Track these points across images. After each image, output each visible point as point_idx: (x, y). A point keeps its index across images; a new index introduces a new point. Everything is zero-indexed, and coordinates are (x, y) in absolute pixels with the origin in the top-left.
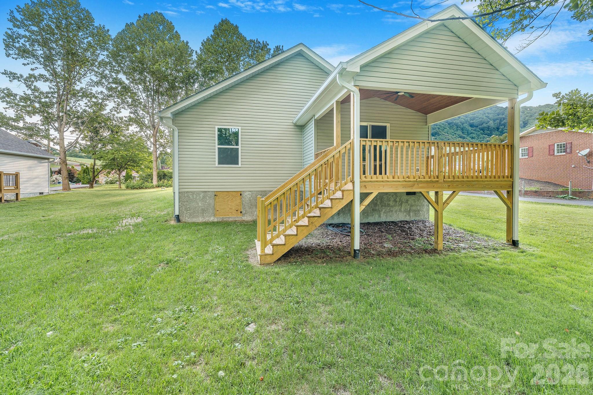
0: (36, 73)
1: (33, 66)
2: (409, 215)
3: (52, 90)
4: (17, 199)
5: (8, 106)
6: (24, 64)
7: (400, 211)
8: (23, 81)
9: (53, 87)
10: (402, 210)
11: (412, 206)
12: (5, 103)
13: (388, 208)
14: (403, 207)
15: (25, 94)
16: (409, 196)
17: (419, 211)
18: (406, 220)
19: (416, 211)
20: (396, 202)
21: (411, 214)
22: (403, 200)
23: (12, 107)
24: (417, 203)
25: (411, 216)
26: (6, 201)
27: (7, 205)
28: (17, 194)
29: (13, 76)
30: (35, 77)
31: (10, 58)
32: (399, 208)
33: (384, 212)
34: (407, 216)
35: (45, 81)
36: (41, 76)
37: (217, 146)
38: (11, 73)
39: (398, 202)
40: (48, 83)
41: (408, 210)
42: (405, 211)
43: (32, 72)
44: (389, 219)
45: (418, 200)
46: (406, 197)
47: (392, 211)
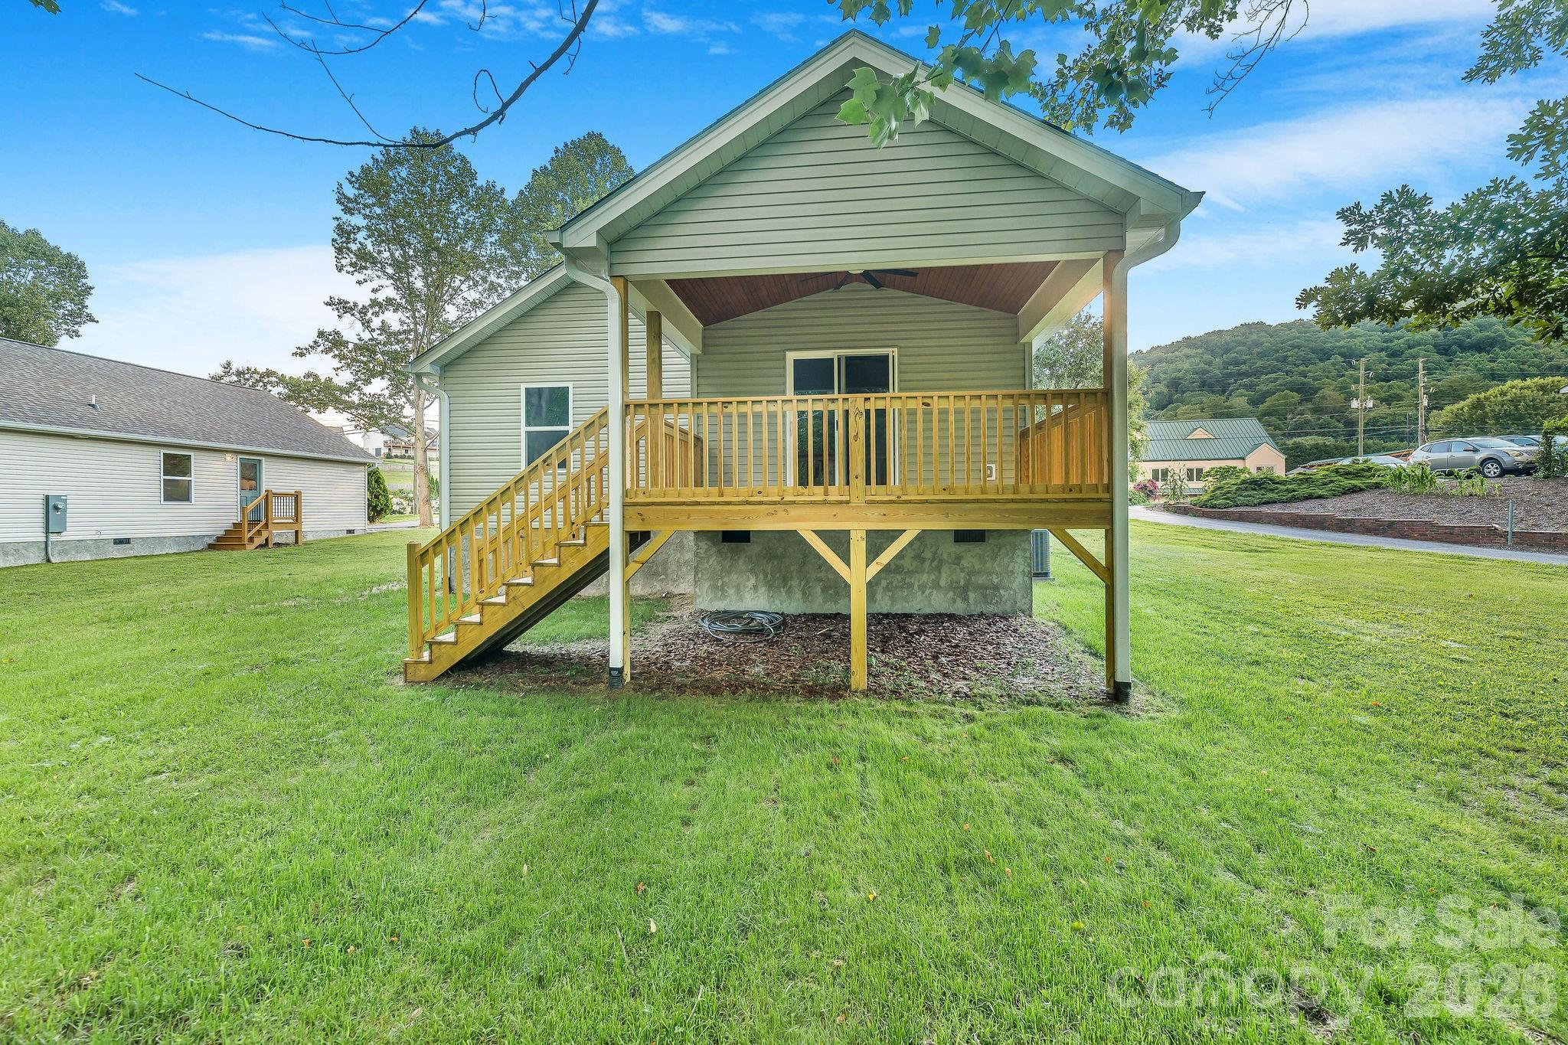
0: (381, 296)
1: (375, 284)
2: (966, 599)
3: (405, 327)
4: (297, 542)
5: (340, 365)
6: (359, 282)
7: (936, 586)
8: (358, 316)
9: (407, 321)
10: (942, 583)
11: (972, 572)
12: (337, 360)
13: (899, 577)
14: (944, 576)
15: (360, 339)
16: (963, 547)
17: (996, 588)
18: (952, 610)
19: (987, 588)
20: (923, 560)
21: (972, 596)
22: (945, 557)
23: (348, 366)
24: (988, 565)
25: (971, 600)
26: (278, 545)
27: (279, 551)
28: (297, 532)
29: (343, 307)
30: (380, 305)
31: (344, 272)
32: (933, 577)
33: (887, 589)
34: (959, 600)
35: (395, 311)
36: (389, 301)
37: (524, 429)
38: (340, 302)
39: (927, 563)
40: (399, 314)
41: (962, 583)
42: (953, 587)
43: (373, 296)
44: (899, 608)
45: (994, 558)
46: (950, 548)
47: (910, 586)
